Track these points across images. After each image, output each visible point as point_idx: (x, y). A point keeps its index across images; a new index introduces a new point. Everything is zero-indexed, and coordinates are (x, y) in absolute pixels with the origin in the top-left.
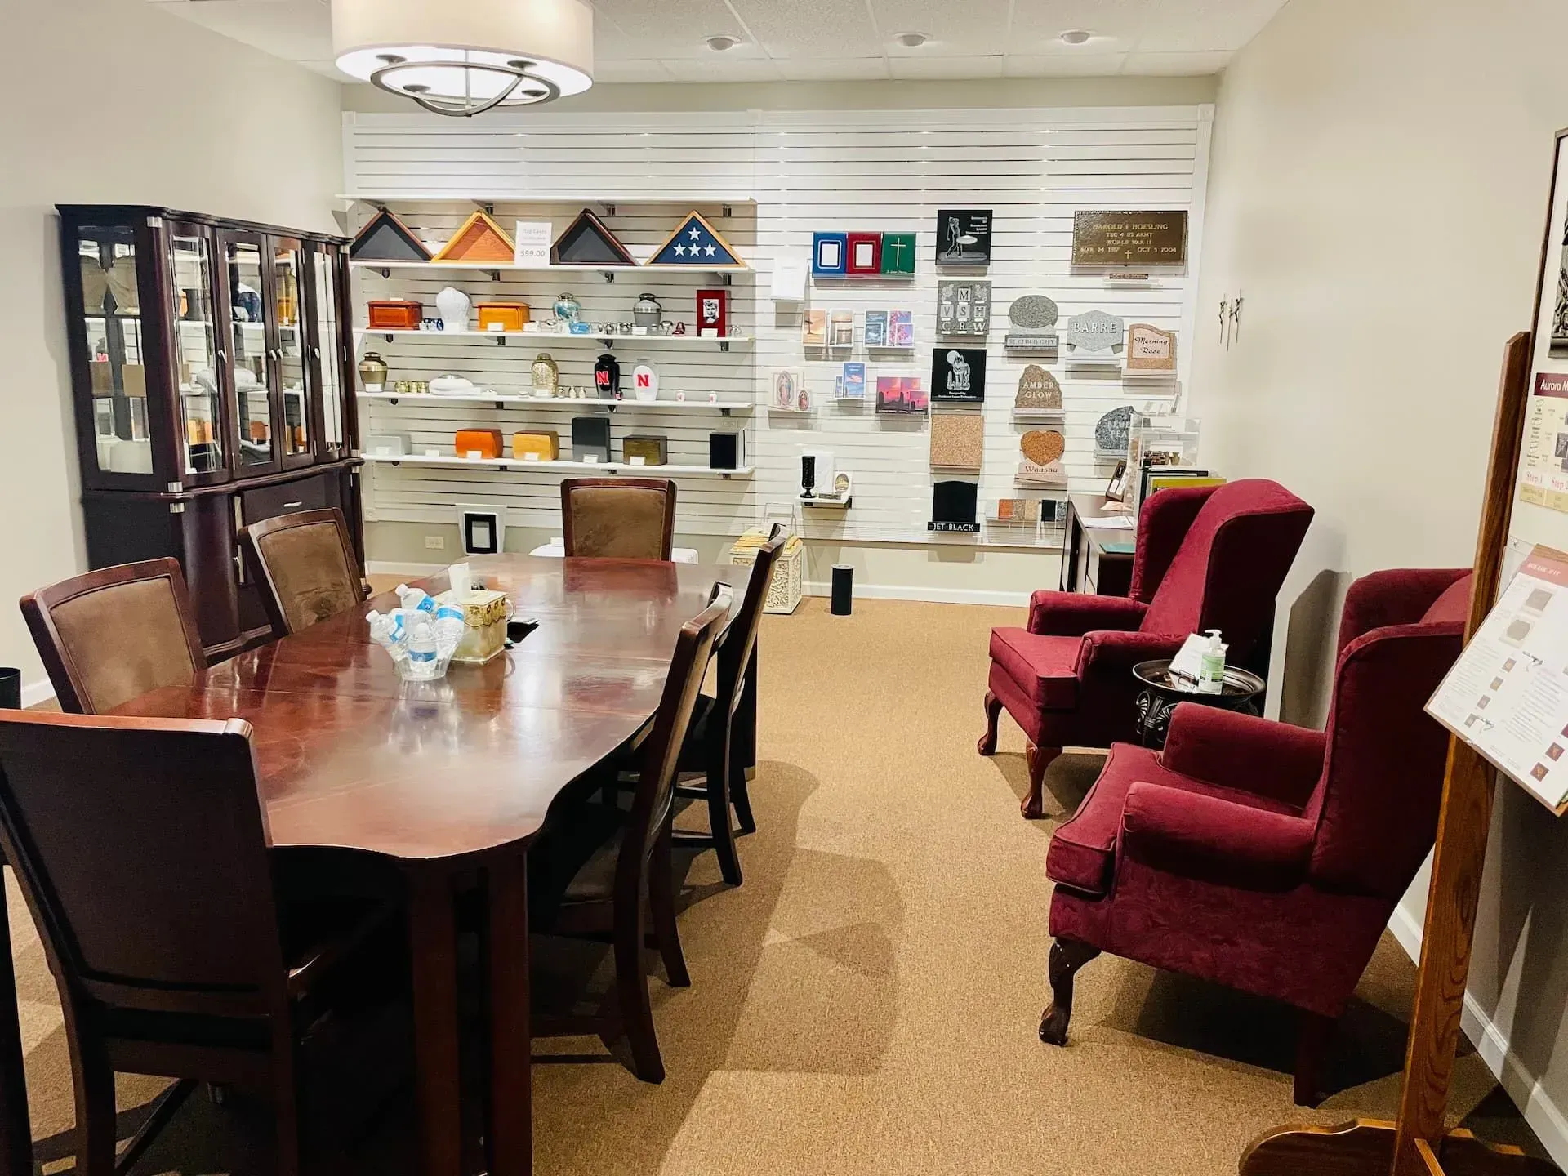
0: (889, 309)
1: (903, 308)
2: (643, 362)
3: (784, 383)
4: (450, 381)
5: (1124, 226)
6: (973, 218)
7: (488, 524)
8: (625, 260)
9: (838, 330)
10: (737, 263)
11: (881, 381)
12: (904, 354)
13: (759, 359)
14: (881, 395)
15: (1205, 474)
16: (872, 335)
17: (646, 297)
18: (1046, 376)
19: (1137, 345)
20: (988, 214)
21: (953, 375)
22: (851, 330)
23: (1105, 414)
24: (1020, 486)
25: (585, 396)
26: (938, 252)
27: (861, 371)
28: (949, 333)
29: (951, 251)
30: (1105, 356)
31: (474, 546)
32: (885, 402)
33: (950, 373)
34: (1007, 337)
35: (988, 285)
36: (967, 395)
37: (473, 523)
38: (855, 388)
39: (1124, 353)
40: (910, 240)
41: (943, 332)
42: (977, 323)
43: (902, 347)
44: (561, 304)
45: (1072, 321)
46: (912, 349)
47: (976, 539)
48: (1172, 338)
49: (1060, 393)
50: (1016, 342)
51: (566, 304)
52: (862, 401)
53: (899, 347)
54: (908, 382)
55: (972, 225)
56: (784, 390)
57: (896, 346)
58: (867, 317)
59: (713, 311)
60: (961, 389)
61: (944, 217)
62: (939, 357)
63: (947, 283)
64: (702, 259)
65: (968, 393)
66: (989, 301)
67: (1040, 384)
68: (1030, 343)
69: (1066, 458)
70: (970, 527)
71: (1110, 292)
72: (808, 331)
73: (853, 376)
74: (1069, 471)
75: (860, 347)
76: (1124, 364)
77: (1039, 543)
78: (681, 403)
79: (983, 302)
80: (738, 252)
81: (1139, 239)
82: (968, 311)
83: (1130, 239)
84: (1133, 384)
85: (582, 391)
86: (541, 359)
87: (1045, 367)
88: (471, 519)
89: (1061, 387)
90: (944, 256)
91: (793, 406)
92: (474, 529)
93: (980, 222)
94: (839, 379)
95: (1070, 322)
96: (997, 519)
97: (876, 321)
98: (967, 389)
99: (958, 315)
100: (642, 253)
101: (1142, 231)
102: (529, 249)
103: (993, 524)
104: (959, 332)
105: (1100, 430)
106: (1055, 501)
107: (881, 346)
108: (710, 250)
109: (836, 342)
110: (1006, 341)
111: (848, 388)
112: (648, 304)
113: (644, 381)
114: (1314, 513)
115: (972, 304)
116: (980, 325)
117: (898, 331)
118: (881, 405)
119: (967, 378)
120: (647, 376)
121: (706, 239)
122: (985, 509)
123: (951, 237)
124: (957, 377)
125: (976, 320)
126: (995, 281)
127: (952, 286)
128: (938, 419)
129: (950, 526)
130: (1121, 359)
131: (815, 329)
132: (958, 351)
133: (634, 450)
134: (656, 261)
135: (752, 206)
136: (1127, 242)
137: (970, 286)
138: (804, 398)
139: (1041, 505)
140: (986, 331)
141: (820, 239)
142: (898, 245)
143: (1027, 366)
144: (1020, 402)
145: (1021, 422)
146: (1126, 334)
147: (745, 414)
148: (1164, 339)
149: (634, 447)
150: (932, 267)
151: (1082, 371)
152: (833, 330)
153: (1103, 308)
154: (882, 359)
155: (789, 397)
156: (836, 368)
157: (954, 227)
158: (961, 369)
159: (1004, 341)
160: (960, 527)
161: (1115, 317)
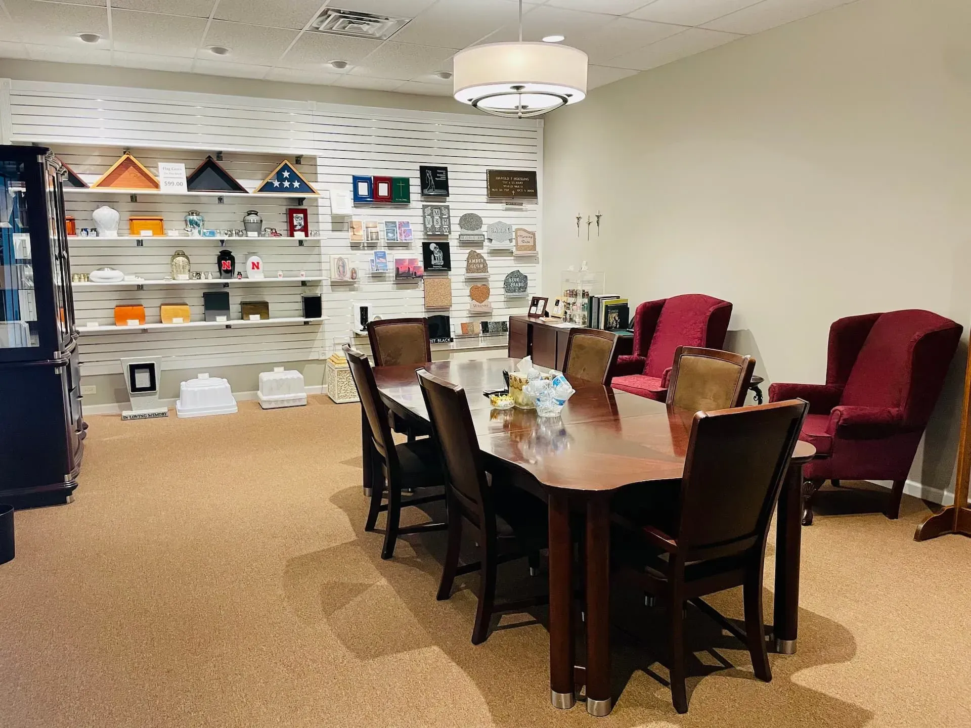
0: (398, 220)
1: (405, 220)
2: (254, 254)
3: (341, 264)
4: (107, 272)
5: (510, 178)
6: (438, 171)
7: (148, 370)
8: (238, 188)
9: (371, 233)
10: (315, 192)
11: (398, 261)
12: (406, 246)
13: (323, 250)
14: (398, 269)
15: (618, 297)
16: (390, 235)
17: (253, 212)
18: (479, 256)
19: (520, 239)
20: (446, 169)
21: (434, 257)
22: (378, 232)
23: (507, 275)
24: (470, 315)
25: (211, 277)
26: (422, 189)
27: (384, 256)
28: (431, 233)
29: (429, 189)
30: (505, 245)
31: (137, 387)
32: (400, 273)
33: (432, 256)
34: (460, 236)
35: (447, 207)
36: (442, 267)
37: (136, 371)
38: (382, 265)
39: (514, 243)
40: (406, 181)
41: (428, 233)
42: (445, 228)
43: (407, 241)
44: (191, 217)
45: (489, 226)
46: (411, 243)
47: (450, 346)
48: (534, 234)
49: (487, 265)
50: (465, 238)
51: (195, 218)
52: (385, 273)
53: (405, 241)
54: (412, 261)
55: (438, 175)
56: (341, 269)
57: (404, 241)
58: (386, 225)
59: (300, 221)
60: (439, 264)
61: (423, 170)
62: (426, 246)
63: (428, 206)
64: (291, 189)
65: (443, 266)
66: (449, 216)
67: (476, 260)
68: (472, 238)
69: (491, 299)
70: (449, 340)
71: (505, 212)
72: (353, 233)
73: (381, 259)
74: (493, 305)
75: (382, 242)
76: (514, 250)
77: (481, 345)
78: (280, 279)
79: (446, 217)
80: (313, 185)
81: (518, 185)
82: (439, 221)
83: (514, 185)
84: (519, 258)
85: (210, 274)
86: (178, 254)
87: (478, 251)
88: (133, 368)
89: (487, 261)
90: (426, 191)
91: (348, 278)
92: (136, 375)
93: (442, 173)
94: (372, 261)
95: (488, 227)
96: (461, 334)
97: (391, 226)
98: (442, 264)
99: (435, 224)
100: (251, 185)
101: (519, 181)
102: (171, 180)
103: (460, 337)
104: (437, 233)
105: (506, 283)
106: (487, 322)
107: (396, 241)
108: (296, 184)
109: (370, 239)
110: (460, 237)
111: (379, 266)
112: (255, 217)
113: (255, 266)
114: (732, 305)
115: (441, 218)
116: (446, 229)
117: (404, 232)
118: (398, 275)
119: (441, 258)
120: (258, 263)
121: (294, 177)
122: (455, 328)
123: (428, 181)
124: (436, 258)
125: (444, 226)
126: (451, 206)
127: (430, 208)
128: (427, 281)
129: (438, 340)
130: (512, 246)
131: (358, 231)
132: (436, 243)
133: (251, 311)
134: (261, 190)
135: (314, 158)
136: (512, 186)
137: (439, 208)
138: (354, 272)
139: (481, 325)
140: (450, 232)
141: (356, 180)
142: (401, 184)
143: (469, 251)
144: (469, 270)
145: (469, 280)
146: (514, 233)
147: (316, 284)
148: (531, 236)
149: (251, 309)
150: (419, 197)
151: (495, 252)
152: (367, 231)
153: (503, 220)
154: (395, 248)
155: (344, 272)
156: (370, 254)
157: (429, 175)
158: (438, 254)
159: (458, 238)
160: (443, 340)
161: (509, 225)
